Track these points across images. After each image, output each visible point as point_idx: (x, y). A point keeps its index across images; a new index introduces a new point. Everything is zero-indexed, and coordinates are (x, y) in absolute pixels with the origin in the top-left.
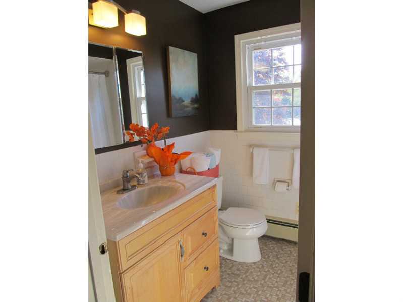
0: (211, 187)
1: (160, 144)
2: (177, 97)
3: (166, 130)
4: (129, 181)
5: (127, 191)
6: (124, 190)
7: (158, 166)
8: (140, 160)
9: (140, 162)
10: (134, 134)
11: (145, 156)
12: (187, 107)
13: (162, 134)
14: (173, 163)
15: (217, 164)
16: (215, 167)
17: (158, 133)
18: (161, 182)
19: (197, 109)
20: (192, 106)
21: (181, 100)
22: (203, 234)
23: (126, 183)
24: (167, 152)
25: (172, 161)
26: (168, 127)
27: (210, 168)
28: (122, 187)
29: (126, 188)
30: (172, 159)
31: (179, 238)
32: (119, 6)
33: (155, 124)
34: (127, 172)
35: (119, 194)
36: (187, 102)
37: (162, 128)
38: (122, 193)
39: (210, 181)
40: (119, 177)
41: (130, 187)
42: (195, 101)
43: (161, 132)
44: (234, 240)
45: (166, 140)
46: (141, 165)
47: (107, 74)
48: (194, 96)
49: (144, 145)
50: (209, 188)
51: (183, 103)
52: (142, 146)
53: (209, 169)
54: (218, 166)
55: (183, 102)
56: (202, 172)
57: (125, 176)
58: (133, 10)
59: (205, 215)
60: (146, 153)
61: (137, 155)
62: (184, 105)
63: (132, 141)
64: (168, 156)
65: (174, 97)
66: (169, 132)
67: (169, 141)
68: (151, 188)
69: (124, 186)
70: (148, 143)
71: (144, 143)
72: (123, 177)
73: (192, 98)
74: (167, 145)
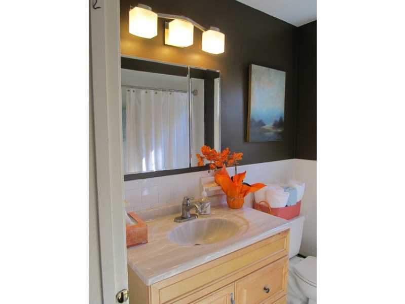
0: (283, 232)
1: (231, 171)
2: (257, 120)
3: (239, 156)
4: (188, 210)
5: (185, 220)
6: (183, 218)
7: (225, 196)
8: (204, 188)
9: (204, 189)
10: (203, 158)
11: (212, 183)
12: (268, 131)
13: (233, 160)
14: (242, 195)
15: (298, 200)
16: (295, 204)
17: (229, 159)
18: (225, 216)
19: (280, 133)
20: (274, 131)
21: (261, 123)
22: (265, 289)
23: (185, 211)
24: (236, 182)
25: (241, 193)
26: (241, 154)
27: (289, 205)
28: (180, 215)
29: (185, 217)
30: (241, 190)
31: (230, 289)
32: (195, 23)
33: (226, 150)
34: (188, 199)
35: (177, 222)
36: (269, 126)
37: (233, 154)
38: (180, 222)
39: (281, 225)
40: (180, 203)
41: (190, 216)
42: (278, 125)
43: (232, 159)
44: (310, 300)
45: (238, 167)
46: (205, 194)
47: (195, 93)
48: (278, 119)
49: (211, 171)
50: (279, 234)
51: (264, 127)
52: (209, 172)
53: (287, 206)
54: (299, 204)
55: (265, 125)
56: (278, 208)
57: (185, 203)
58: (211, 27)
59: (270, 266)
60: (214, 180)
61: (203, 180)
62: (264, 129)
63: (201, 165)
64: (236, 187)
65: (253, 119)
66: (241, 158)
67: (241, 169)
68: (213, 220)
69: (183, 214)
70: (216, 169)
71: (212, 168)
72: (183, 205)
73: (276, 121)
74: (238, 173)
